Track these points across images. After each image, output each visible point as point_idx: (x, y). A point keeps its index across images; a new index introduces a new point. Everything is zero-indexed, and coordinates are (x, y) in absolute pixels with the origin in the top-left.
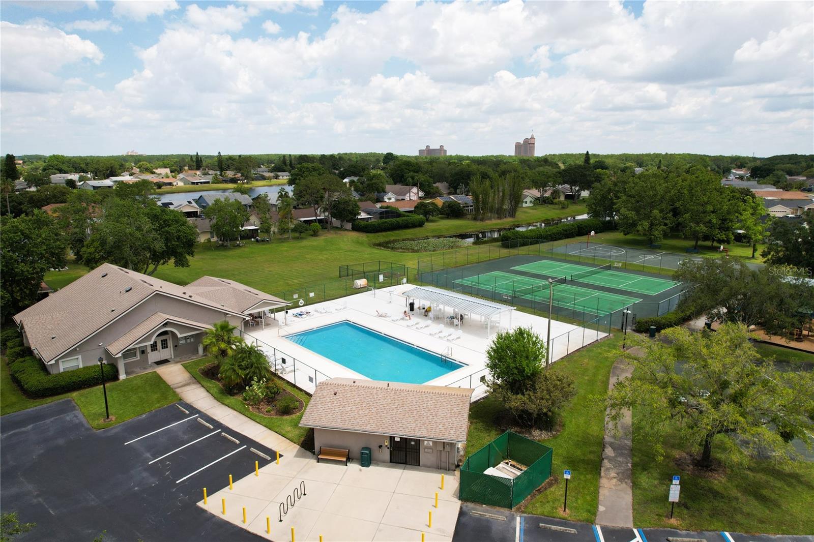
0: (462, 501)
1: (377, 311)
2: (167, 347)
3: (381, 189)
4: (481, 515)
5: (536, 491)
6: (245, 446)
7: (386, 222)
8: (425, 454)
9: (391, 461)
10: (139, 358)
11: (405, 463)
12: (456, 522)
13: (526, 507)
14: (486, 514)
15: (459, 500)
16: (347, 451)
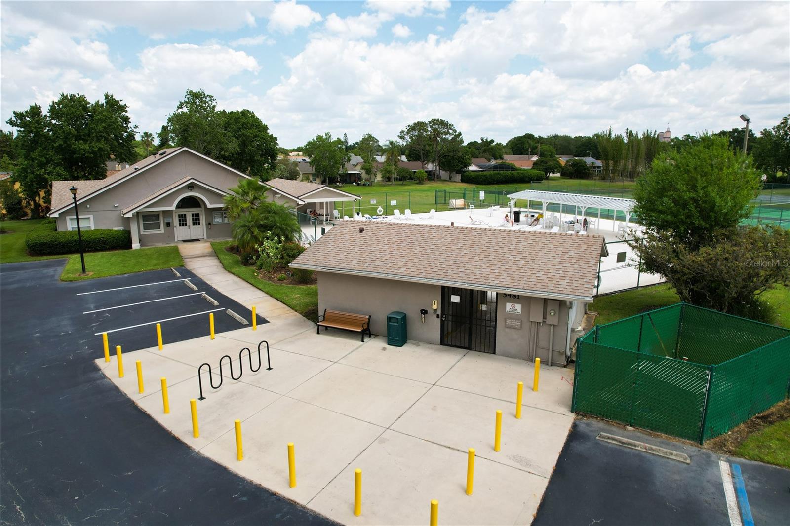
0: (577, 414)
1: (470, 217)
2: (199, 224)
3: (498, 155)
4: (623, 443)
5: (757, 418)
6: (224, 309)
7: (499, 174)
8: (507, 330)
9: (443, 343)
10: (163, 232)
11: (469, 348)
12: (561, 449)
13: (739, 444)
14: (637, 443)
15: (572, 412)
16: (367, 317)
